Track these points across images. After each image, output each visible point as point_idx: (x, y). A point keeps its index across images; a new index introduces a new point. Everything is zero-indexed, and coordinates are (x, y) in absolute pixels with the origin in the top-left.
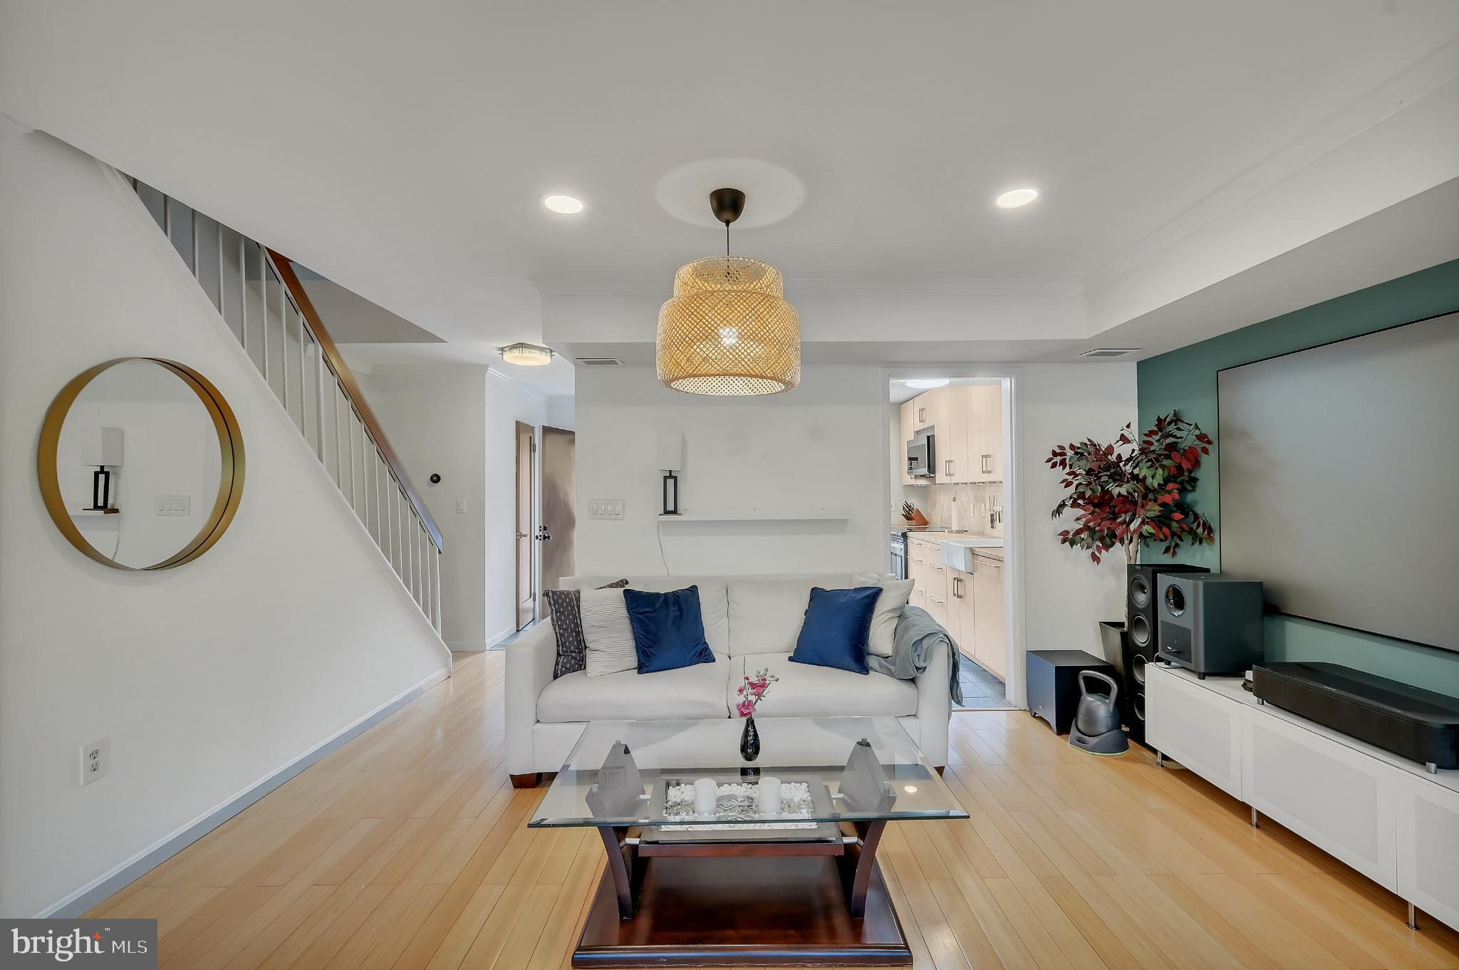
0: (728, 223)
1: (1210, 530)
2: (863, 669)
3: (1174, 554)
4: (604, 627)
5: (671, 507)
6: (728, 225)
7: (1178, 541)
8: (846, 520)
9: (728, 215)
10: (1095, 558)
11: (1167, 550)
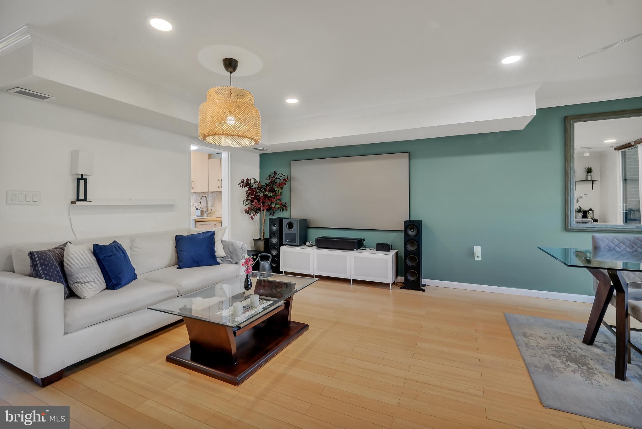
0: (231, 73)
1: (286, 207)
2: (218, 264)
3: (273, 215)
4: (89, 267)
5: (82, 197)
6: (231, 74)
7: (275, 211)
8: (173, 205)
9: (231, 69)
10: (252, 218)
11: (270, 214)
